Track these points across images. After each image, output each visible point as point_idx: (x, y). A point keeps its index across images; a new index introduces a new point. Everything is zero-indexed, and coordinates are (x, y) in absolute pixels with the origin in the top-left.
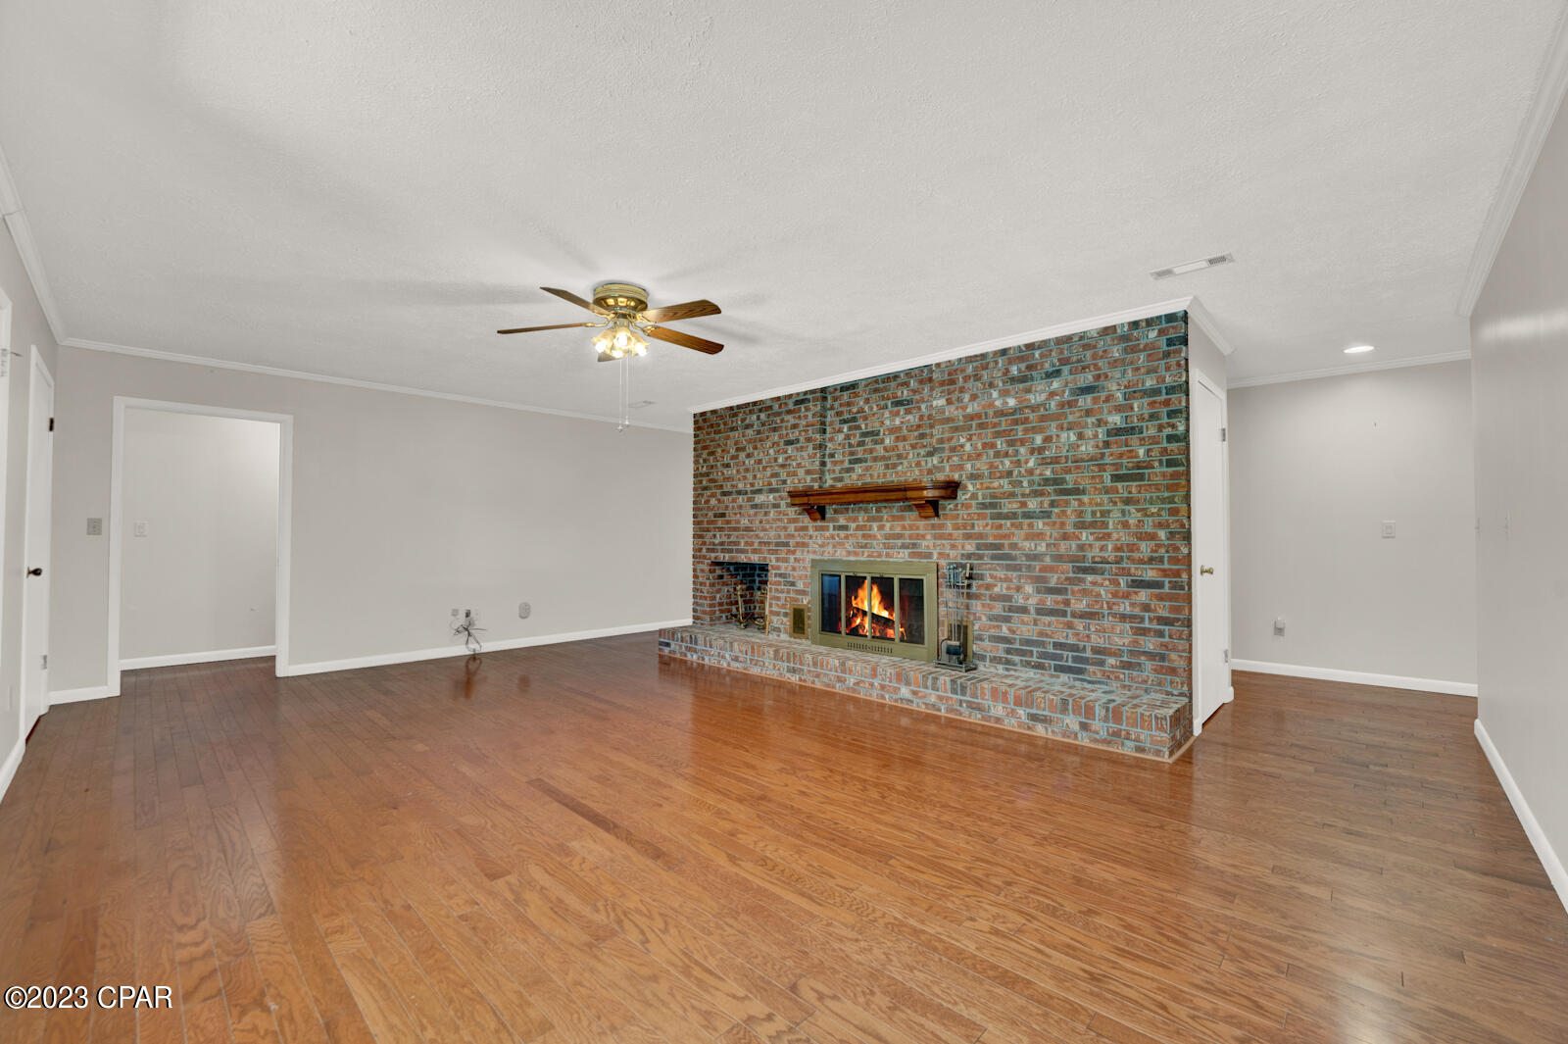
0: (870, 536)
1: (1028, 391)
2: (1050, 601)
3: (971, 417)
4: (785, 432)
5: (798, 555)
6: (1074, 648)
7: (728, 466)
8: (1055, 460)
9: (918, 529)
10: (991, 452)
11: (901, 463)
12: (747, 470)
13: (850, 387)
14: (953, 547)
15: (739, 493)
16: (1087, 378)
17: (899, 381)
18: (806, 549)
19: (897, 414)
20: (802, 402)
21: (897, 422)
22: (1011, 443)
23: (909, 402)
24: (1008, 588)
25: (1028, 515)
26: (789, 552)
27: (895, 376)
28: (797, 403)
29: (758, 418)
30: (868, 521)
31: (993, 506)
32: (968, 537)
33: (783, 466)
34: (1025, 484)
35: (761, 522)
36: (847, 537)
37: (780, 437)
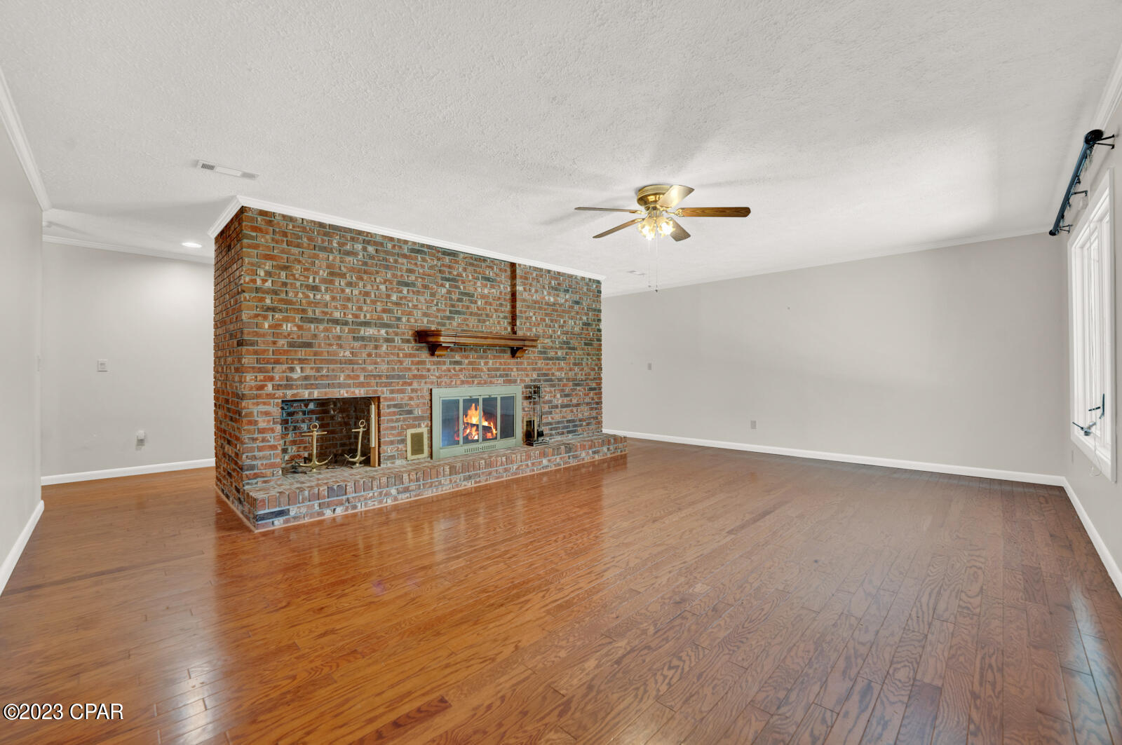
0: (478, 369)
1: (558, 296)
2: (566, 400)
3: (536, 302)
4: (399, 273)
5: (415, 385)
6: (573, 421)
7: (315, 288)
8: (567, 333)
9: (509, 364)
10: (544, 324)
11: (489, 320)
12: (349, 299)
13: (453, 254)
14: (527, 375)
15: (336, 322)
16: (576, 297)
17: (487, 264)
18: (424, 381)
19: (486, 286)
20: (418, 251)
21: (486, 291)
22: (552, 321)
23: (493, 280)
24: (551, 397)
25: (558, 359)
26: (405, 383)
27: (484, 259)
28: (413, 250)
29: (365, 249)
30: (477, 358)
31: (545, 353)
32: (534, 369)
33: (397, 304)
34: (557, 343)
35: (369, 355)
36: (461, 370)
37: (394, 276)
